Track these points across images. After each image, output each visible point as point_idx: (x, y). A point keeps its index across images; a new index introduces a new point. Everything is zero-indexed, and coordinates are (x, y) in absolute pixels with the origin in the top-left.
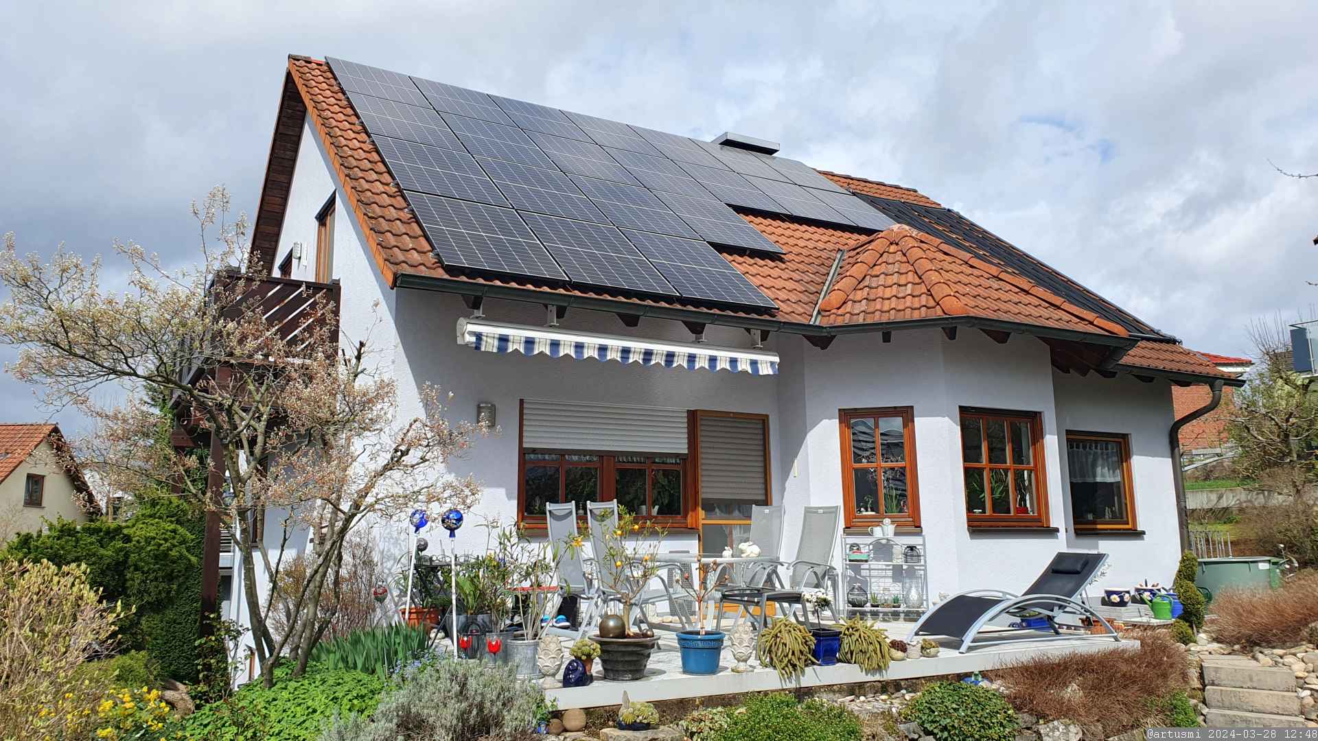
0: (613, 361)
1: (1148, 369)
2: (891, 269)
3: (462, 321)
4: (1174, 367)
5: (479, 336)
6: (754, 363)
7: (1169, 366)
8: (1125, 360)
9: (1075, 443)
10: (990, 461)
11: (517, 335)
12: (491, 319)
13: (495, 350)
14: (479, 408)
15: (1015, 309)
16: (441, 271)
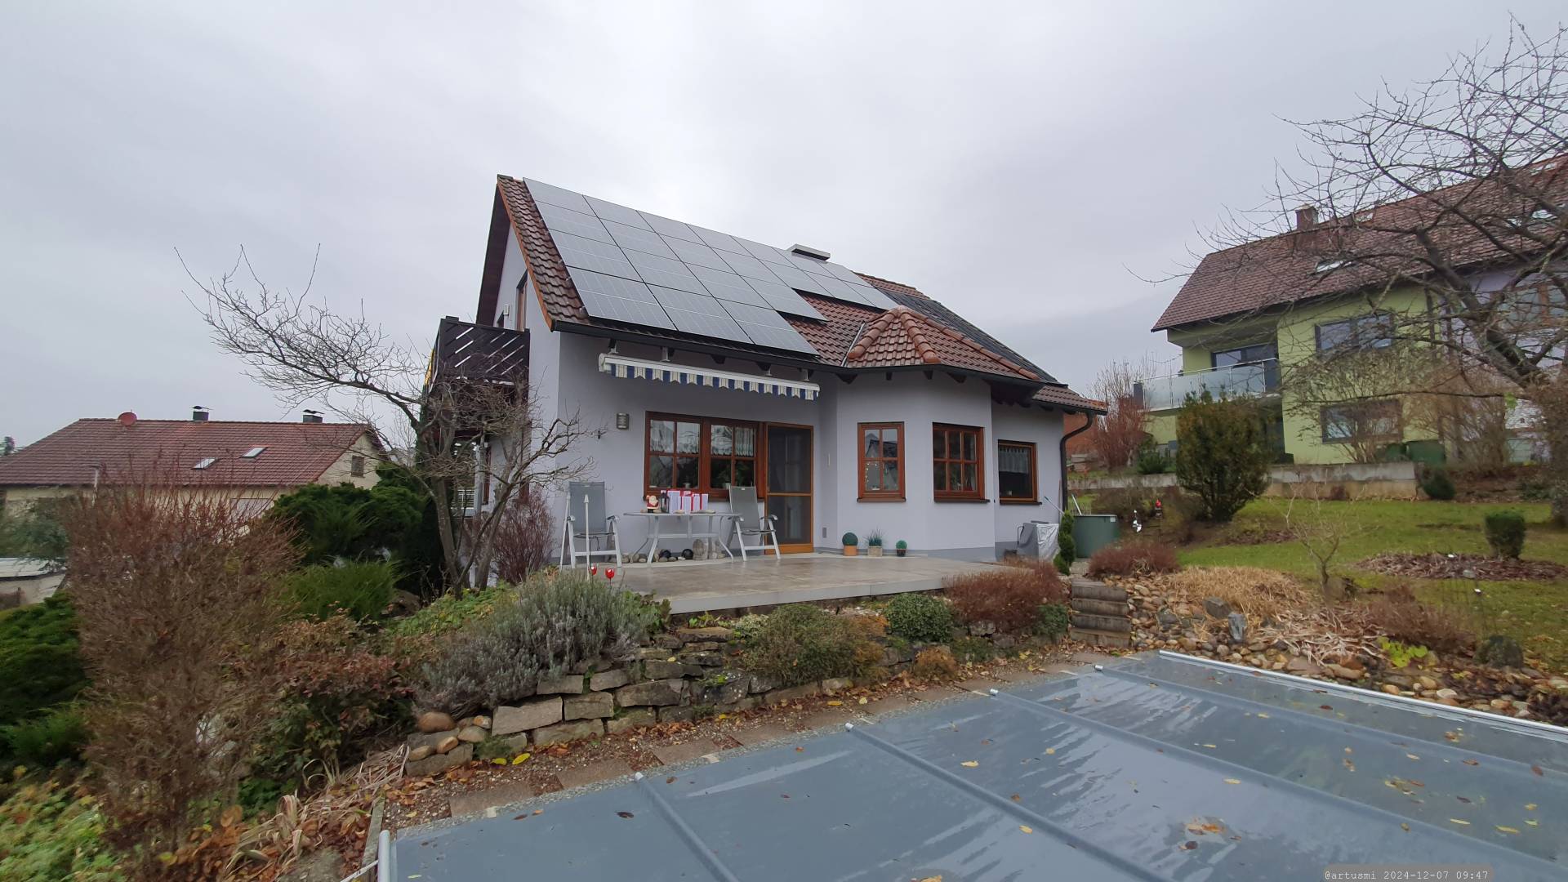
0: (707, 387)
1: (1050, 402)
2: (894, 334)
3: (602, 356)
4: (1066, 402)
5: (613, 366)
6: (803, 391)
7: (1062, 401)
8: (1039, 396)
9: (1004, 446)
10: (950, 458)
11: (641, 366)
12: (623, 353)
13: (625, 376)
14: (618, 416)
15: (970, 361)
16: (587, 321)
